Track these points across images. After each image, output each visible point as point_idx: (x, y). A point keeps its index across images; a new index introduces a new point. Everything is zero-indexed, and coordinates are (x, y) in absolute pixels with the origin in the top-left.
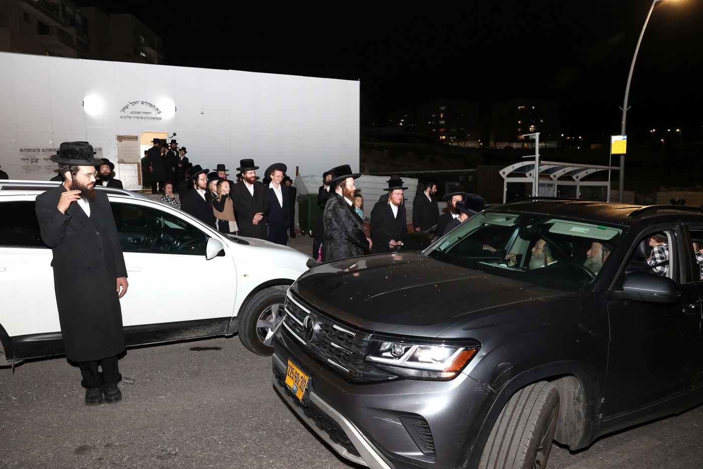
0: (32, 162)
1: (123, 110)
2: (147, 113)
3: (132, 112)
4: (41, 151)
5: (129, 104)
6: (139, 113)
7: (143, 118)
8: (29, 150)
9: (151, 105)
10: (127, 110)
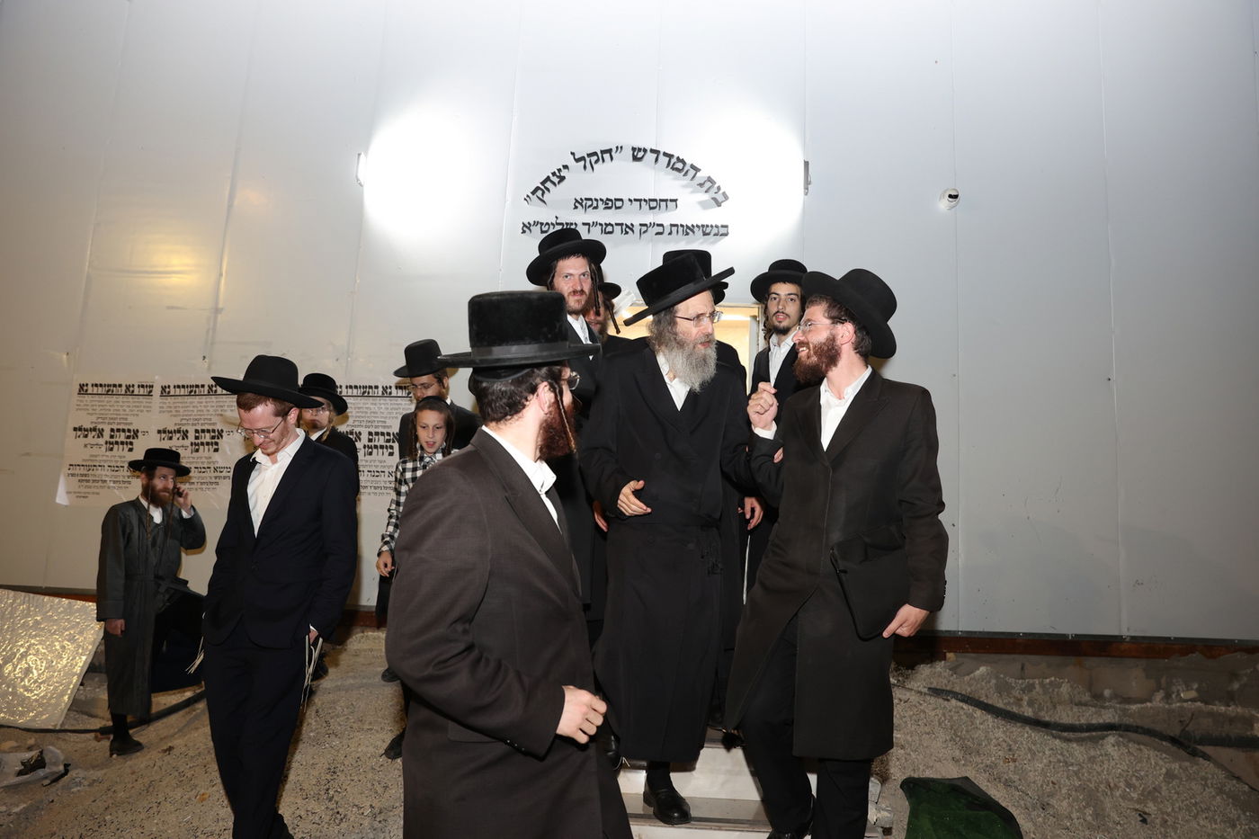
0: (111, 445)
1: (540, 191)
2: (654, 204)
3: (578, 203)
4: (157, 391)
5: (570, 161)
6: (610, 204)
7: (631, 227)
8: (110, 390)
9: (677, 165)
10: (555, 193)
